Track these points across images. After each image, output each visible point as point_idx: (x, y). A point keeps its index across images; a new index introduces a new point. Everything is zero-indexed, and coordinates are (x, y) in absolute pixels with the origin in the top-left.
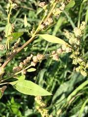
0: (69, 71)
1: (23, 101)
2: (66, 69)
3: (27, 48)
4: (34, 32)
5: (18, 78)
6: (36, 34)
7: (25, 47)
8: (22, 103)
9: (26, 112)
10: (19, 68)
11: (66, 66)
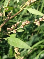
0: (30, 35)
1: (2, 50)
2: (28, 34)
3: (16, 17)
4: (22, 7)
5: (10, 35)
6: (23, 8)
7: (15, 16)
8: (2, 51)
9: (3, 56)
10: (11, 29)
11: (28, 33)
